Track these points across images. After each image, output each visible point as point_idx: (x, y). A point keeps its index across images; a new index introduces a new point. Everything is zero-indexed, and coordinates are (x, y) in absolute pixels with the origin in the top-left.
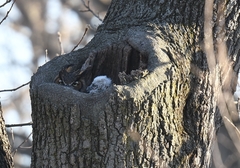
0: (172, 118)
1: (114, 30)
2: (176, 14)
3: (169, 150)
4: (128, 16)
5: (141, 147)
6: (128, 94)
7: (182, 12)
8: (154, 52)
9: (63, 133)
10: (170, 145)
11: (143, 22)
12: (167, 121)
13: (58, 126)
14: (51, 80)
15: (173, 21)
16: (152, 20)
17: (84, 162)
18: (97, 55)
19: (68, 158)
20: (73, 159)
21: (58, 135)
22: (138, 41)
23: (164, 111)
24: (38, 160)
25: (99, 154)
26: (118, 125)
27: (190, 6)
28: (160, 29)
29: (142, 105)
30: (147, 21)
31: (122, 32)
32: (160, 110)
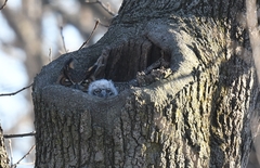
0: (199, 125)
1: (131, 23)
2: (204, 4)
3: (196, 163)
4: (147, 7)
5: (163, 160)
6: (147, 98)
7: (211, 2)
8: (178, 48)
9: (72, 144)
10: (198, 157)
11: (165, 14)
12: (193, 129)
13: (66, 135)
15: (200, 12)
16: (176, 11)
18: (111, 52)
21: (66, 146)
22: (160, 35)
23: (190, 118)
26: (136, 134)
28: (185, 21)
29: (165, 111)
30: (169, 13)
31: (140, 26)
32: (186, 116)
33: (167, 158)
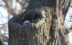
0: (47, 32)
1: (31, 8)
3: (46, 41)
4: (35, 5)
6: (35, 26)
7: (49, 4)
8: (42, 14)
9: (17, 36)
11: (39, 6)
12: (45, 33)
13: (16, 34)
14: (14, 22)
15: (47, 6)
17: (23, 44)
18: (26, 15)
19: (18, 43)
20: (20, 43)
22: (37, 11)
23: (45, 30)
24: (10, 43)
25: (27, 42)
26: (32, 34)
27: (52, 2)
28: (43, 8)
29: (39, 29)
30: (40, 6)
31: (33, 9)
33: (39, 39)
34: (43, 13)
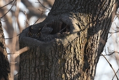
0: (79, 53)
2: (82, 8)
3: (78, 67)
4: (61, 9)
5: (66, 65)
6: (61, 42)
7: (85, 8)
8: (72, 24)
9: (33, 59)
10: (79, 65)
12: (77, 54)
13: (31, 55)
15: (81, 11)
16: (72, 10)
17: (42, 71)
19: (35, 69)
20: (37, 69)
21: (31, 59)
22: (66, 19)
23: (76, 50)
24: (22, 70)
25: (48, 68)
26: (56, 56)
27: (88, 5)
28: (75, 15)
29: (67, 47)
30: (69, 11)
31: (59, 16)
32: (75, 49)
33: (67, 65)
34: (75, 22)
